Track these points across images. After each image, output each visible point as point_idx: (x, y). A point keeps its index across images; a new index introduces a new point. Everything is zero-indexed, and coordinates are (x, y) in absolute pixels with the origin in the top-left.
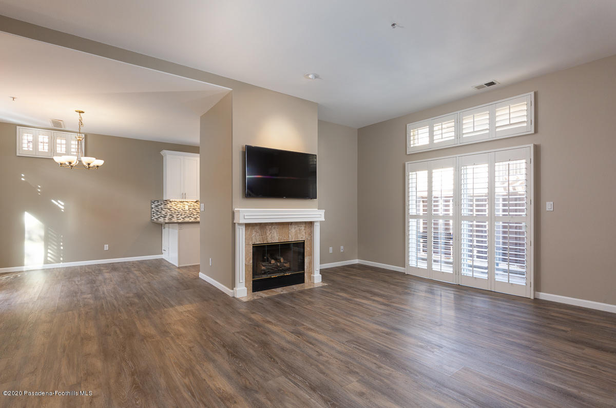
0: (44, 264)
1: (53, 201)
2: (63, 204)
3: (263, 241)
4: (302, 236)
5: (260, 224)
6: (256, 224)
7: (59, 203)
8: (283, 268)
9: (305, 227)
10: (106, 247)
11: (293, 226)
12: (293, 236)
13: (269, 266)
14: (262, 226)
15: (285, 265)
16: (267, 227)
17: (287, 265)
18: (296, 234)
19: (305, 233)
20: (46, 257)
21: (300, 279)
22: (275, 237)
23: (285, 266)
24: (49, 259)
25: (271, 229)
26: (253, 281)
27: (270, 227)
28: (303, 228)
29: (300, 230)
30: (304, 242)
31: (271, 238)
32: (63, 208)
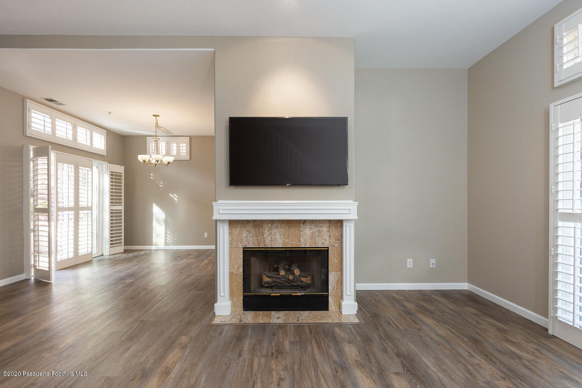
0: (165, 245)
1: (170, 194)
2: (176, 196)
3: (259, 244)
4: (323, 241)
5: (255, 221)
6: (248, 222)
7: (174, 196)
8: (298, 283)
9: (329, 227)
10: (206, 235)
11: (308, 226)
12: (306, 239)
13: (277, 278)
14: (257, 224)
15: (303, 279)
16: (265, 225)
17: (306, 280)
18: (313, 237)
19: (330, 236)
20: (166, 239)
21: (320, 303)
22: (277, 240)
23: (302, 282)
24: (168, 241)
25: (270, 229)
26: (244, 297)
27: (270, 225)
28: (325, 229)
29: (319, 231)
30: (328, 250)
31: (271, 241)
32: (176, 200)
